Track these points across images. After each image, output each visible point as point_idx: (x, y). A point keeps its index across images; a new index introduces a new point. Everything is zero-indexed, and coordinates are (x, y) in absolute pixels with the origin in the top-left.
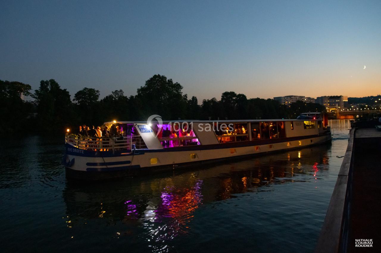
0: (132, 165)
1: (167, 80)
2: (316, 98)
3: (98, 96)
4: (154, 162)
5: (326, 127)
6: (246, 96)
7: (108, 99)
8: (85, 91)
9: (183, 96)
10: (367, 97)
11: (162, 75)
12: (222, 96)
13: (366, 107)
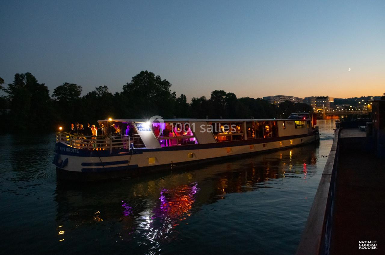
0: (130, 165)
1: (155, 77)
2: (304, 99)
3: (80, 92)
4: (152, 162)
5: (315, 127)
6: (236, 95)
7: (91, 95)
8: (66, 86)
9: (171, 93)
10: (351, 98)
11: (150, 72)
12: (212, 95)
13: (350, 108)
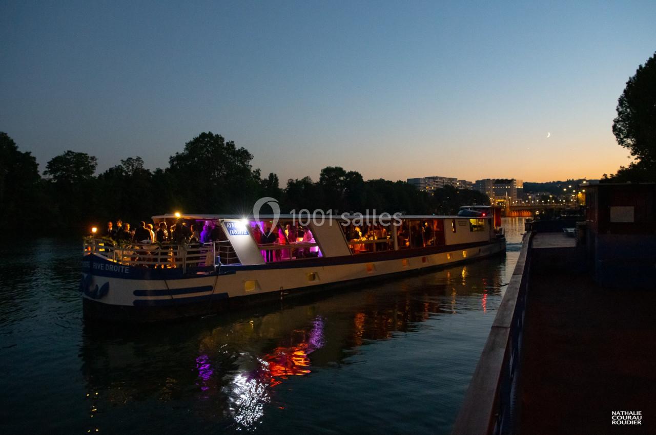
0: (214, 293)
1: (225, 143)
2: (474, 182)
3: (93, 167)
4: (250, 288)
5: (498, 229)
6: (362, 175)
7: (113, 174)
8: (68, 157)
9: (252, 172)
10: (552, 182)
11: (216, 134)
12: (321, 175)
13: (549, 198)
